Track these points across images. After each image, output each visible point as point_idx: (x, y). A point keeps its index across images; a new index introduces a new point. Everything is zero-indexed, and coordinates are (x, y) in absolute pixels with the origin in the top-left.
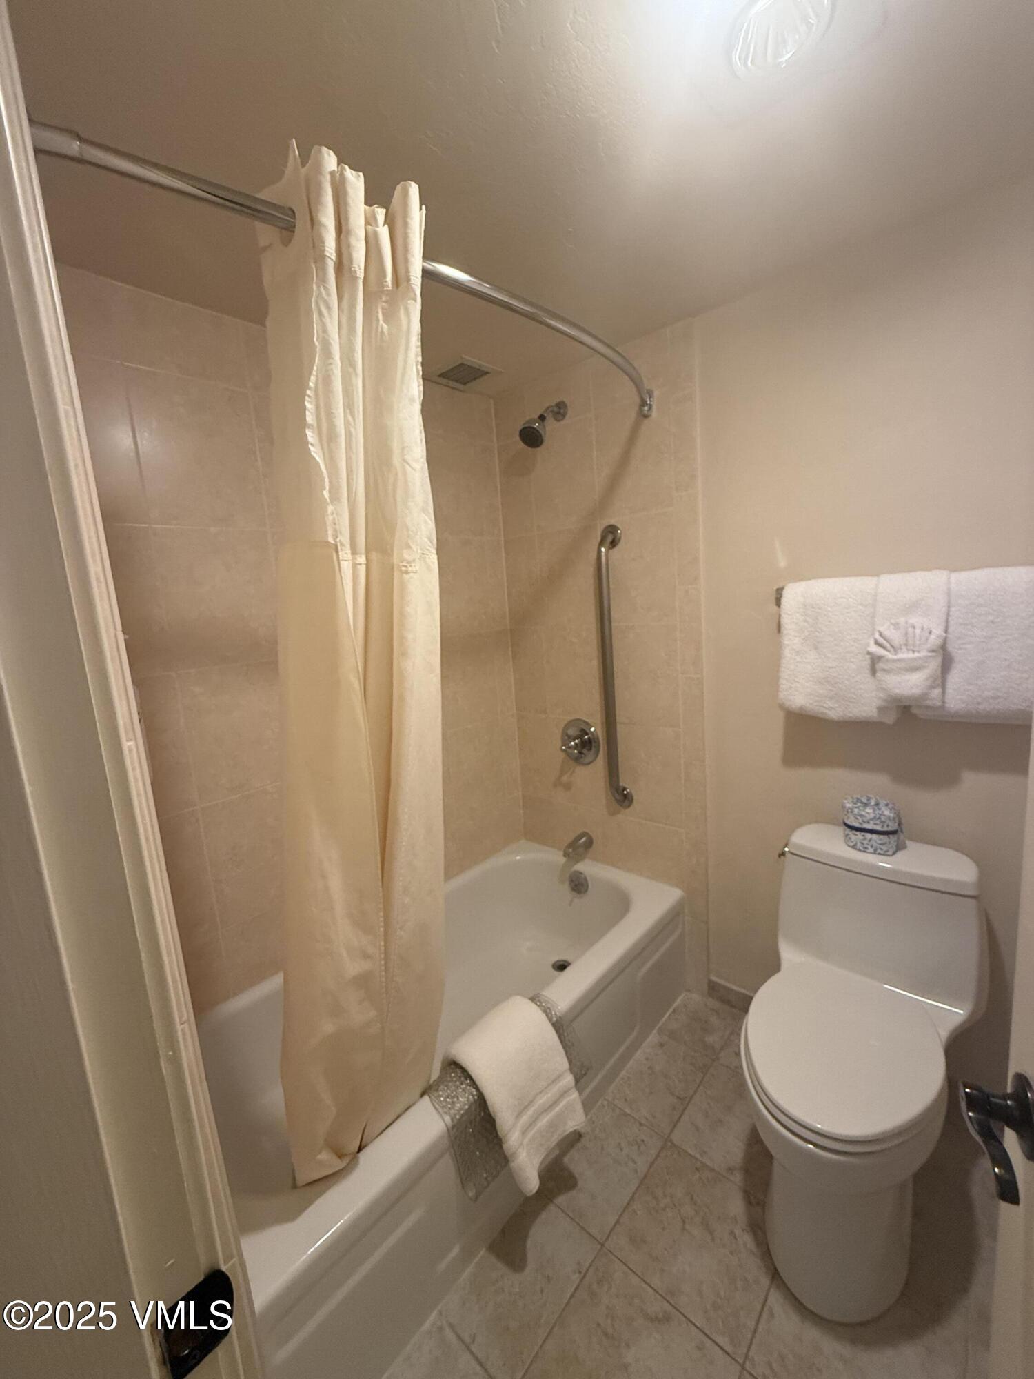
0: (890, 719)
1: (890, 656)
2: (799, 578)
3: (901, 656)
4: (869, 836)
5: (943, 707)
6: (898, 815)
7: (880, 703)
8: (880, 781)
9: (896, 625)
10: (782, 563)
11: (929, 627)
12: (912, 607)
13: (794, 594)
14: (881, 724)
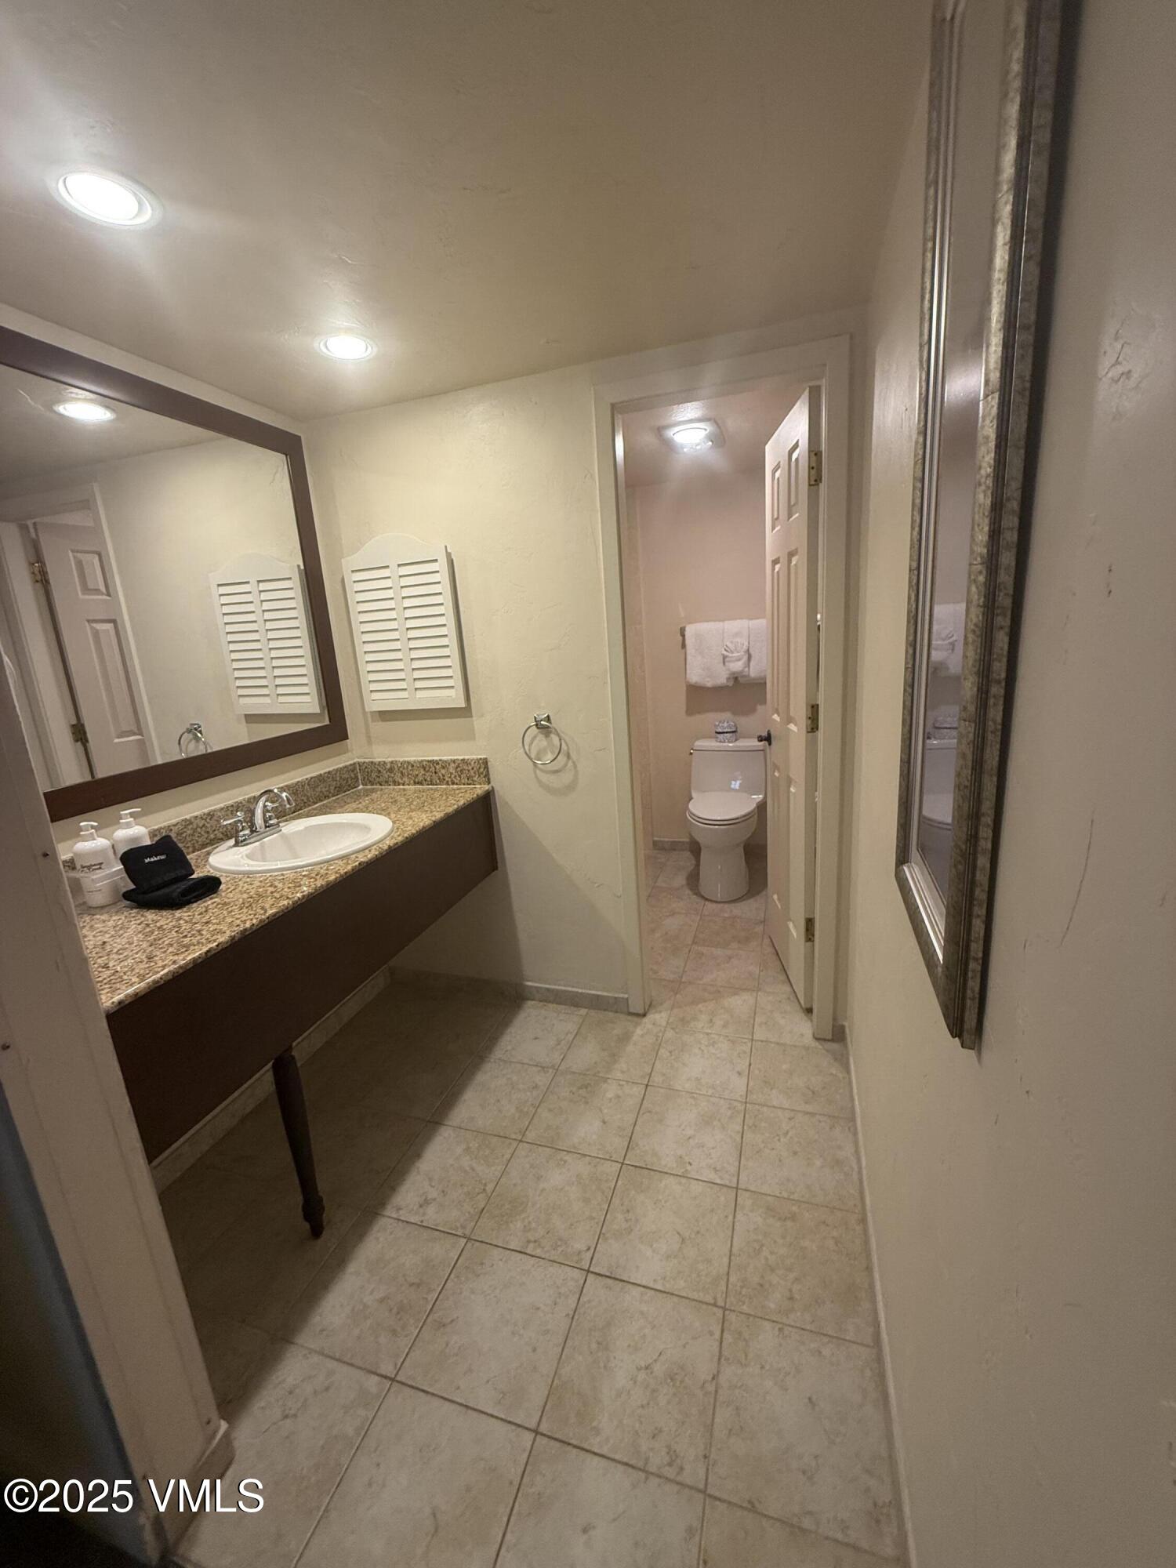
0: (731, 684)
1: (730, 655)
2: (690, 623)
3: (734, 655)
4: (726, 735)
5: (749, 675)
6: (735, 726)
7: (727, 676)
8: (727, 715)
9: (732, 642)
10: (683, 615)
11: (743, 642)
12: (737, 635)
13: (690, 630)
14: (728, 686)
